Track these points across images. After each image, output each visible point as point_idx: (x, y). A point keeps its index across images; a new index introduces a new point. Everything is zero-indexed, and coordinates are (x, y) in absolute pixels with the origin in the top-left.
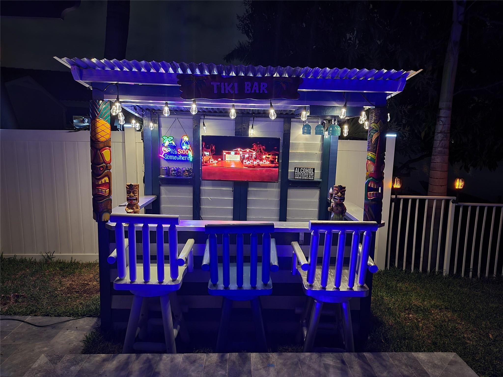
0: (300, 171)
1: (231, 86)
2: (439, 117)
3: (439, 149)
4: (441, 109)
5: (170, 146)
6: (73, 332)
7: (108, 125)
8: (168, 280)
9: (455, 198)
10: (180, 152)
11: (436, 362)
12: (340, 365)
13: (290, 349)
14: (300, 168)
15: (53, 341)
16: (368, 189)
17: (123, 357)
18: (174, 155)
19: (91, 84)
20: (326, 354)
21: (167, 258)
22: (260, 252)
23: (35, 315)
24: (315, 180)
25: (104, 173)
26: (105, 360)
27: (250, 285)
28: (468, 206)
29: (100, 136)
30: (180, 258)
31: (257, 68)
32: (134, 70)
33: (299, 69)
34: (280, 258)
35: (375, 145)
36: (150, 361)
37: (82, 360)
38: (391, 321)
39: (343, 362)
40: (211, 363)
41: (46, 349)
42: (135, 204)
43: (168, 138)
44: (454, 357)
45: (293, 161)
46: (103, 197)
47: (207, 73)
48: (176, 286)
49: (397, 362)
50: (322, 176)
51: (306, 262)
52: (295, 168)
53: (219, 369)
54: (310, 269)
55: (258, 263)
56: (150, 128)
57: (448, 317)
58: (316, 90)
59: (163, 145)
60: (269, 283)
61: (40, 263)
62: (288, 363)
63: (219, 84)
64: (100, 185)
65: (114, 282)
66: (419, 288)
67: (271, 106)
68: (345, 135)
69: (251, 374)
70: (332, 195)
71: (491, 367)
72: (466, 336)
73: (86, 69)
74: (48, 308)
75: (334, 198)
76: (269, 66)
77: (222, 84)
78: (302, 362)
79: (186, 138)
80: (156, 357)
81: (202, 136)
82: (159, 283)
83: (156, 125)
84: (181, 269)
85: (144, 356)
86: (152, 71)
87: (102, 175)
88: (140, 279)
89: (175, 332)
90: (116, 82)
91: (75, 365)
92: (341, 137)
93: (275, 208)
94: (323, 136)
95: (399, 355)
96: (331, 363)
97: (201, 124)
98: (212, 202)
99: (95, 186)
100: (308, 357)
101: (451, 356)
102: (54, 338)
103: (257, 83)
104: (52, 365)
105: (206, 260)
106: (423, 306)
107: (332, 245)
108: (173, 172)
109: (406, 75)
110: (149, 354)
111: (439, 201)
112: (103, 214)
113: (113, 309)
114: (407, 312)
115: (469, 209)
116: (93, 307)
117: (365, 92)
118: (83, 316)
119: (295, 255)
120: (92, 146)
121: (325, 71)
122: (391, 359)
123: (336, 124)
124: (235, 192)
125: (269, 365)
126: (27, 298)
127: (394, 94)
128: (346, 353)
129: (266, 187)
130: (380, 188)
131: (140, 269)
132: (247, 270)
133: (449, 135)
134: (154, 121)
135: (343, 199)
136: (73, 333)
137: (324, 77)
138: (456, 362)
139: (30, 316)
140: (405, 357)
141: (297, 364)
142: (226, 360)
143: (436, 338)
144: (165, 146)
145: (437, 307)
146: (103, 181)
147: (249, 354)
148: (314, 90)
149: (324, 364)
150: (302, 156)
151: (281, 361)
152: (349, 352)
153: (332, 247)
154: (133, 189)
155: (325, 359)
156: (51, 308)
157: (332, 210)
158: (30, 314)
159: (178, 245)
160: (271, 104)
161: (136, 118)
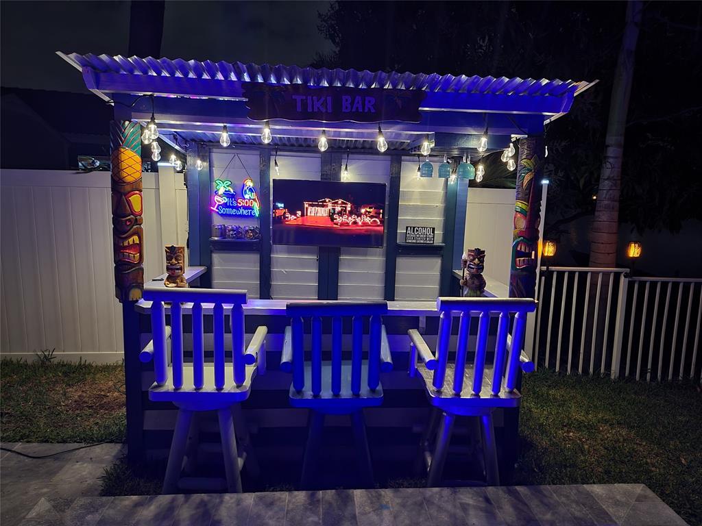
0: (413, 232)
1: (321, 101)
2: (606, 157)
3: (606, 202)
4: (609, 146)
5: (227, 194)
6: (85, 465)
7: (138, 158)
8: (230, 385)
9: (628, 270)
10: (241, 203)
11: (618, 497)
12: (483, 505)
13: (405, 483)
14: (414, 228)
15: (56, 479)
16: (517, 254)
17: (164, 499)
18: (233, 207)
19: (112, 96)
20: (462, 490)
21: (229, 354)
22: (366, 346)
23: (28, 442)
24: (435, 245)
25: (132, 230)
26: (137, 505)
27: (351, 392)
28: (646, 282)
29: (125, 175)
30: (248, 353)
31: (360, 74)
32: (178, 74)
33: (424, 77)
34: (394, 354)
35: (527, 191)
36: (206, 505)
37: (102, 505)
38: (545, 442)
39: (487, 500)
40: (297, 506)
41: (45, 490)
42: (179, 276)
43: (223, 183)
44: (642, 490)
45: (404, 218)
46: (132, 265)
47: (287, 82)
48: (243, 394)
49: (563, 499)
50: (445, 239)
51: (433, 358)
52: (407, 228)
53: (308, 513)
54: (438, 368)
55: (363, 361)
56: (198, 167)
57: (623, 436)
58: (445, 110)
59: (216, 193)
60: (378, 388)
61: (33, 366)
62: (409, 503)
63: (304, 98)
64: (127, 246)
65: (150, 390)
66: (579, 397)
67: (380, 132)
68: (478, 180)
69: (356, 521)
70: (465, 262)
71: (687, 504)
72: (649, 461)
73: (105, 72)
74: (46, 431)
75: (469, 267)
76: (380, 72)
77: (309, 97)
78: (428, 501)
79: (249, 184)
80: (215, 498)
81: (274, 180)
82: (217, 389)
83: (206, 164)
84: (250, 370)
85: (197, 498)
86: (205, 76)
87: (129, 232)
88: (188, 385)
89: (240, 462)
90: (150, 93)
91: (92, 513)
92: (472, 184)
93: (379, 285)
94: (447, 181)
95: (566, 488)
96: (471, 502)
97: (272, 163)
98: (288, 276)
99: (118, 249)
100: (436, 493)
101: (639, 489)
102: (58, 474)
103: (360, 98)
104: (57, 514)
105: (287, 356)
106: (586, 421)
107: (470, 334)
108: (231, 232)
109: (575, 88)
110: (203, 495)
111: (606, 275)
112: (129, 291)
113: (146, 430)
114: (566, 429)
115: (648, 285)
116: (115, 429)
117: (515, 112)
118: (100, 441)
119: (415, 348)
120: (113, 190)
121: (459, 81)
122: (555, 495)
123: (469, 162)
124: (320, 261)
125: (382, 507)
126: (14, 416)
127: (556, 116)
128: (490, 488)
129: (365, 254)
130: (533, 252)
131: (188, 370)
132: (346, 371)
133: (619, 182)
134: (203, 158)
135: (482, 269)
136: (86, 467)
137: (457, 90)
138: (646, 497)
139: (20, 443)
140: (574, 491)
141: (421, 505)
142: (318, 501)
143: (609, 465)
144: (220, 194)
145: (606, 421)
146: (131, 240)
147: (351, 491)
148: (443, 109)
149: (461, 504)
150: (417, 210)
151: (398, 501)
152: (495, 486)
153: (470, 338)
154: (176, 253)
155: (462, 496)
156: (52, 431)
157: (466, 285)
158: (19, 440)
159: (246, 336)
160: (380, 129)
161: (177, 152)
